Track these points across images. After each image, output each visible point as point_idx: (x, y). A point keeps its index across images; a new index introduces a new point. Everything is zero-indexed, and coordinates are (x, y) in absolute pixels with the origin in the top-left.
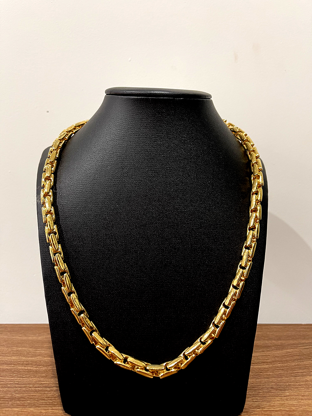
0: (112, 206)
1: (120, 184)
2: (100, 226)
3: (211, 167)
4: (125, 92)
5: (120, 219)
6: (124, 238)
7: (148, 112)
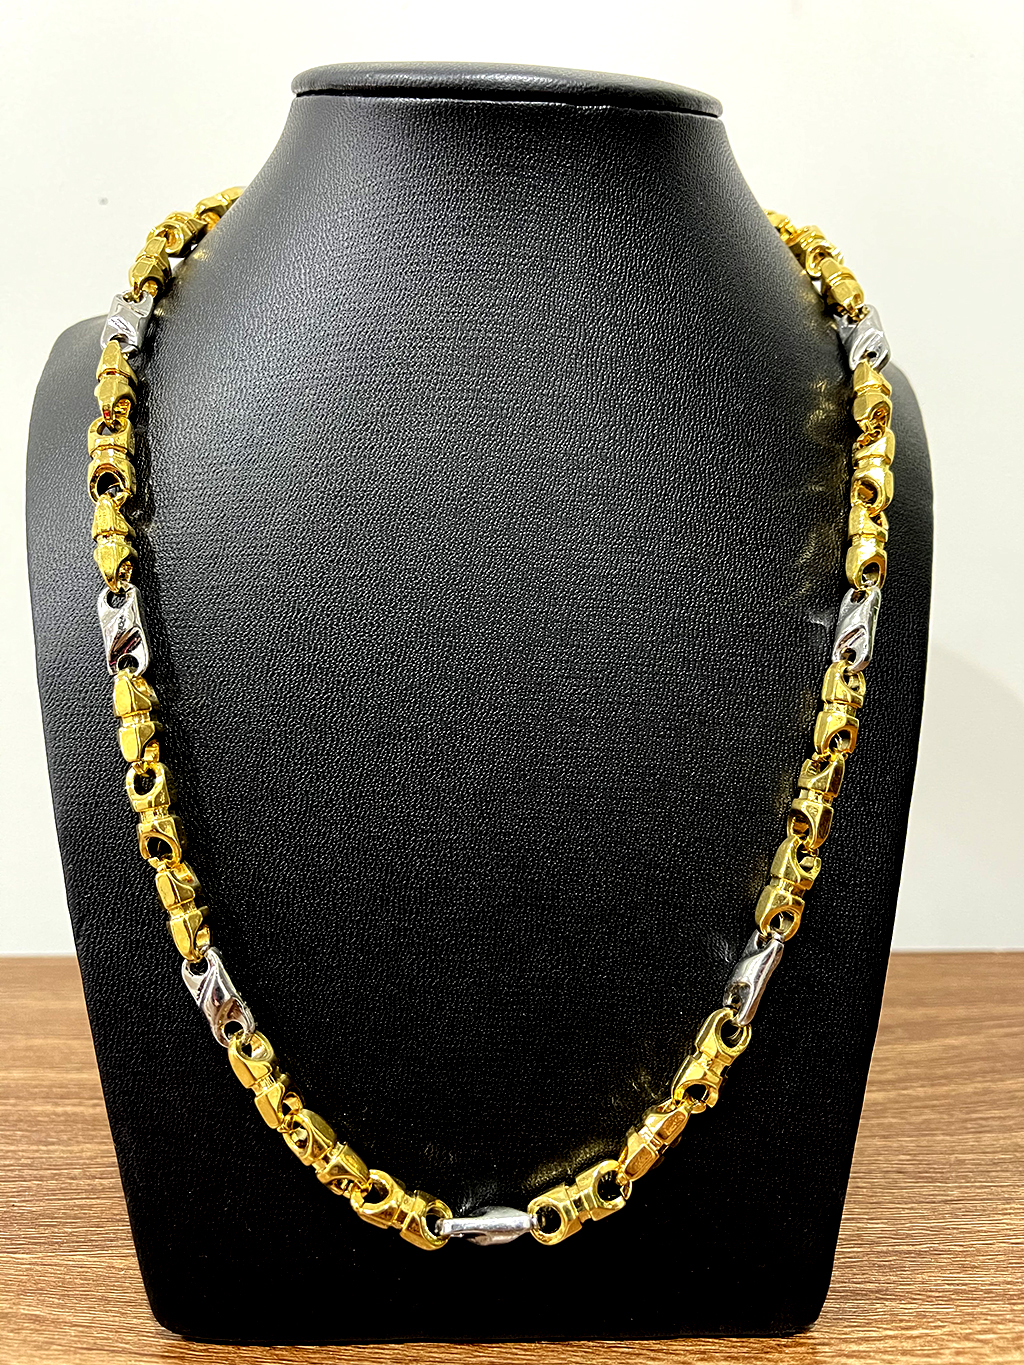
0: (322, 553)
1: (351, 464)
2: (277, 632)
3: (719, 398)
4: (371, 80)
5: (357, 604)
6: (372, 680)
7: (465, 163)
